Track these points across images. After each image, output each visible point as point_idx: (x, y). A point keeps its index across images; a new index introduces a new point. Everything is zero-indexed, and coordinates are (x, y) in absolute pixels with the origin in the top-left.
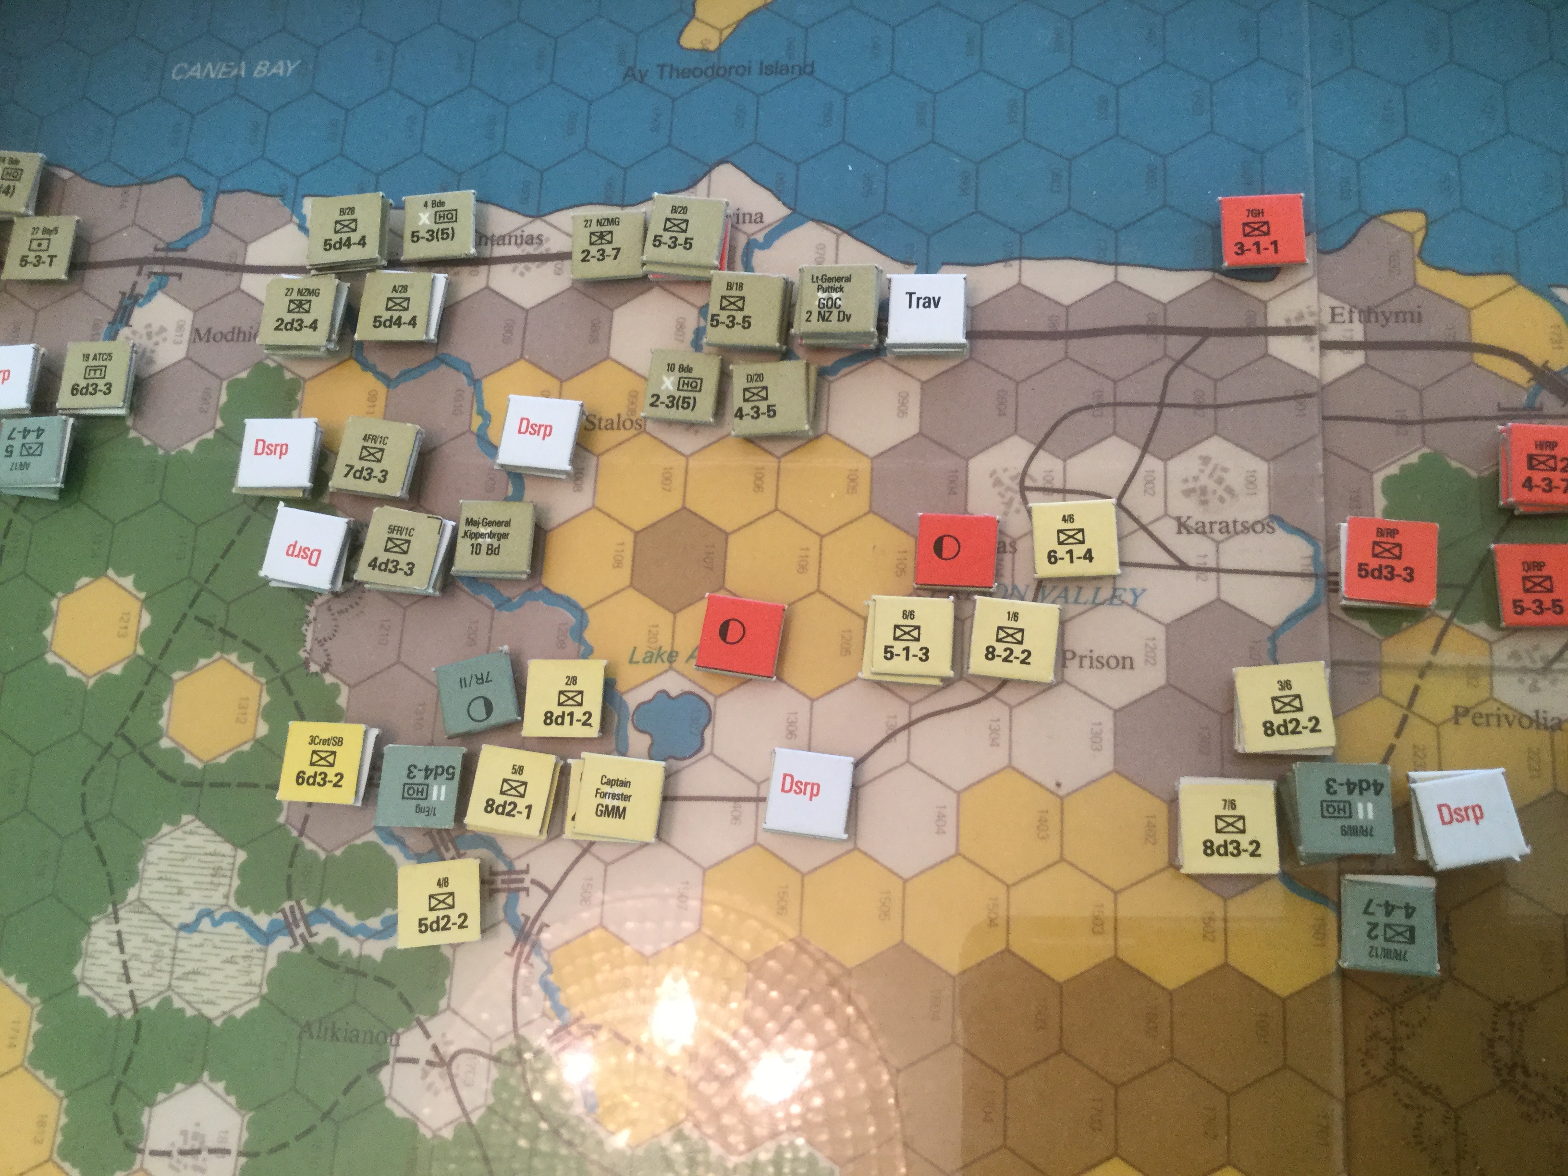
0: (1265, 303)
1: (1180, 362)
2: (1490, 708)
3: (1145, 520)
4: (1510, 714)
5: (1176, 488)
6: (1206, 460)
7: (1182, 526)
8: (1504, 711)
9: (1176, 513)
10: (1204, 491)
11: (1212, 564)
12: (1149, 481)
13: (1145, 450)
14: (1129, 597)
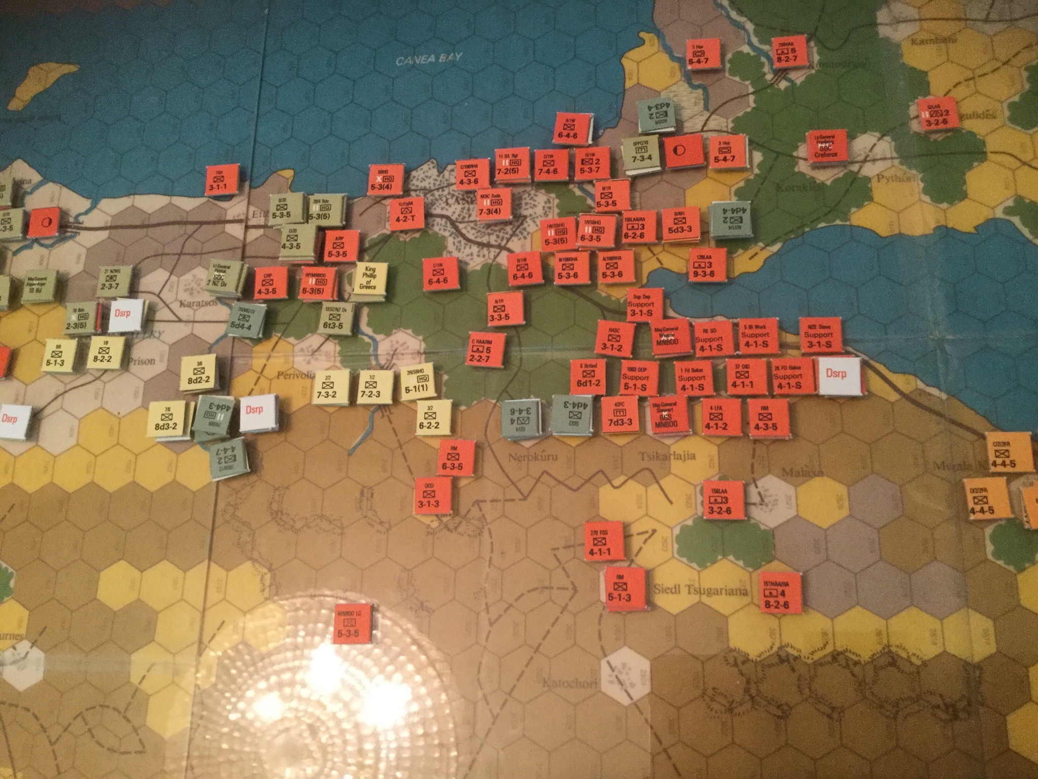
0: (226, 210)
1: (190, 236)
2: (291, 371)
3: (168, 302)
4: (298, 373)
5: (182, 288)
6: (194, 276)
7: (182, 304)
8: (297, 372)
9: (180, 299)
10: (192, 289)
11: (191, 319)
12: (172, 287)
13: (171, 274)
14: (157, 335)
